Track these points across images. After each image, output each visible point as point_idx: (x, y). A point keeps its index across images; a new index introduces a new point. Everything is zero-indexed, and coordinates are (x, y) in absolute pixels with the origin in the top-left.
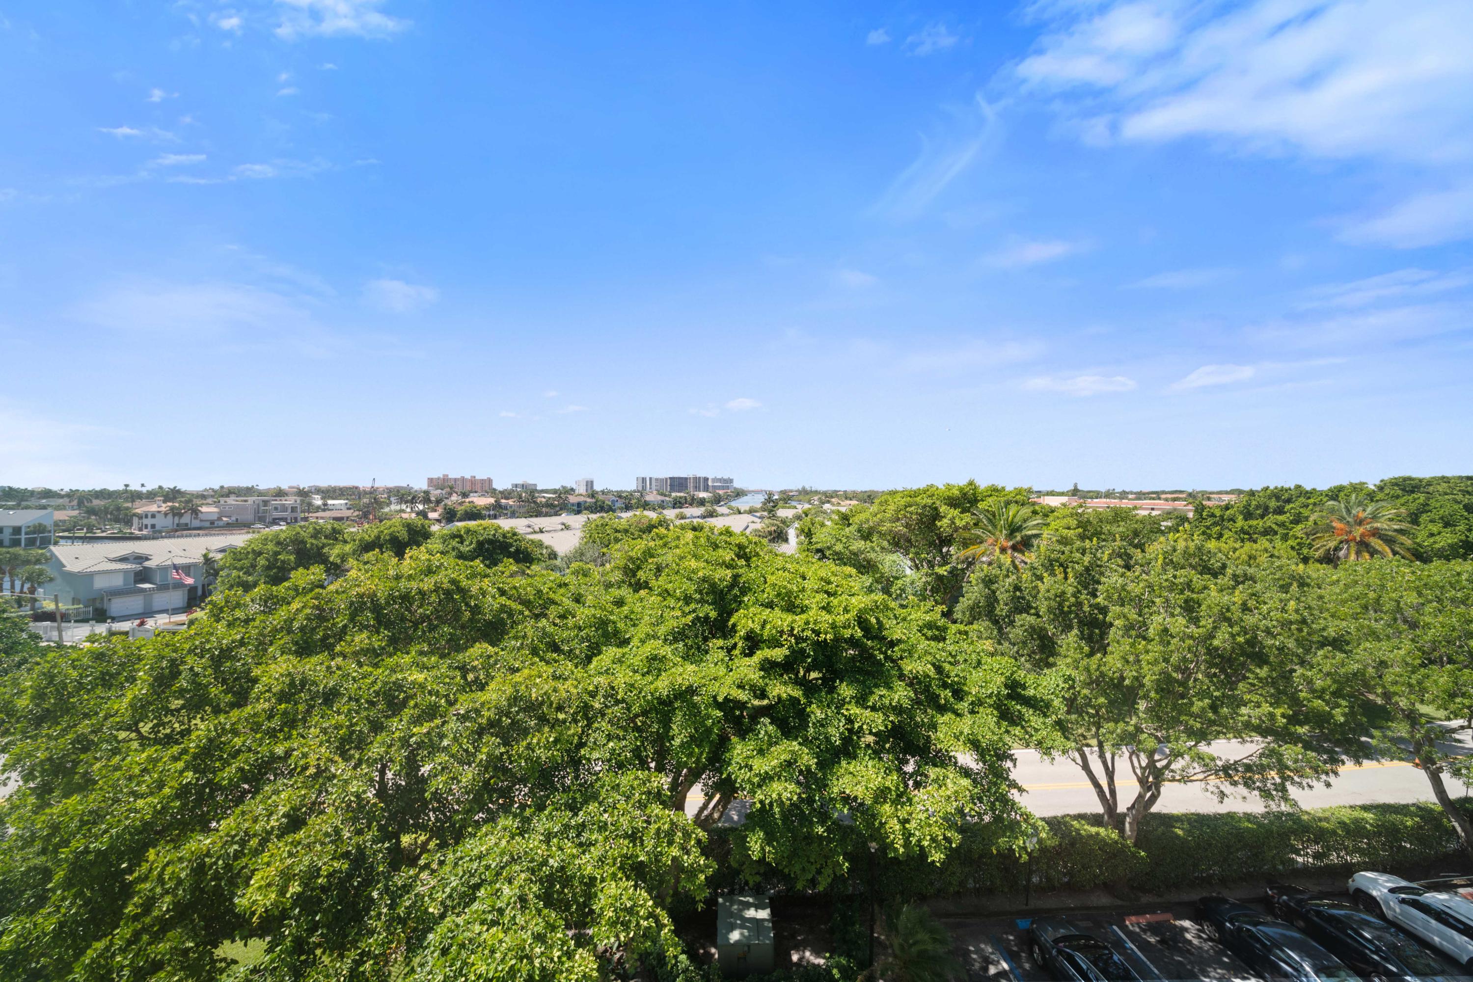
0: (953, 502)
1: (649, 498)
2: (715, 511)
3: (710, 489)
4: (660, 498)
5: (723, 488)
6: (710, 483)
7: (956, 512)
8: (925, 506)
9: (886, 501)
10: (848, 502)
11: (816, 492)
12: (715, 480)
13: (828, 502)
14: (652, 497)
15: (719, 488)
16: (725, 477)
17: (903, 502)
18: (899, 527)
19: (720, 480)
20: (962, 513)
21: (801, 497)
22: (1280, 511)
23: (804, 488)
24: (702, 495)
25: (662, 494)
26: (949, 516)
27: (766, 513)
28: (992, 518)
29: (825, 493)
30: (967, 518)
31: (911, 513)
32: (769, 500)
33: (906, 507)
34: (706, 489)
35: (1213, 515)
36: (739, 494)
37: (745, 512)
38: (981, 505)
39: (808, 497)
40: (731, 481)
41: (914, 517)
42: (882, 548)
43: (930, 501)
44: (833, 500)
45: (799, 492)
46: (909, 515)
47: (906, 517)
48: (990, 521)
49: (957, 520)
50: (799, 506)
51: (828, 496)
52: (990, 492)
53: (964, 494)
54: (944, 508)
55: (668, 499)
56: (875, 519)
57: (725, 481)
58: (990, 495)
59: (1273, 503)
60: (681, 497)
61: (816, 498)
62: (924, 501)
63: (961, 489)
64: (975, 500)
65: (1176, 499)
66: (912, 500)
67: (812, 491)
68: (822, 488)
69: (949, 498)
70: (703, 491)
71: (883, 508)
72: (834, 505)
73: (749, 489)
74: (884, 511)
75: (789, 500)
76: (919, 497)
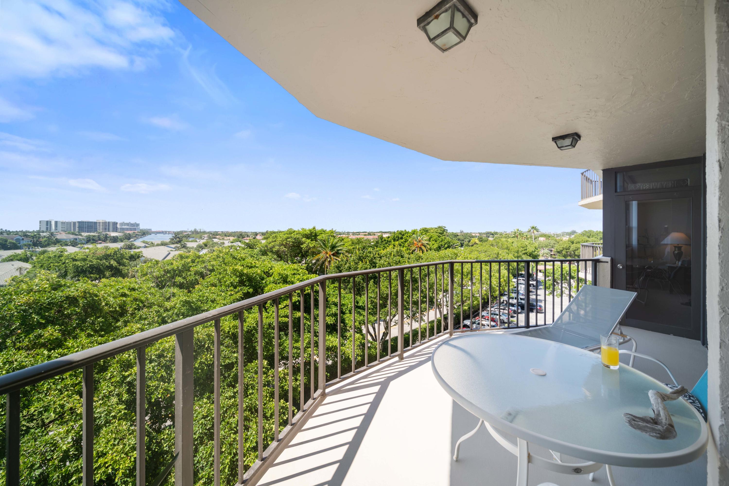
0: (307, 236)
1: (59, 237)
2: (133, 245)
3: (119, 230)
4: (72, 237)
5: (131, 230)
6: (118, 226)
7: (309, 241)
8: (295, 239)
9: (276, 237)
10: (228, 238)
11: (204, 232)
12: (122, 224)
13: (215, 238)
14: (62, 236)
15: (127, 229)
16: (133, 222)
17: (285, 237)
18: (283, 248)
19: (128, 224)
20: (311, 241)
21: (193, 235)
22: (402, 238)
23: (195, 230)
24: (113, 234)
25: (73, 234)
26: (307, 242)
27: (178, 245)
28: (324, 242)
29: (210, 233)
30: (314, 243)
31: (289, 242)
32: (176, 237)
33: (286, 239)
34: (115, 229)
35: (385, 240)
36: (144, 233)
37: (158, 245)
38: (318, 237)
39: (199, 235)
40: (138, 225)
41: (291, 243)
42: (275, 259)
43: (298, 236)
44: (217, 237)
45: (193, 232)
46: (288, 243)
47: (286, 243)
48: (324, 244)
49: (310, 244)
50: (198, 241)
51: (214, 235)
52: (321, 232)
53: (311, 233)
54: (304, 239)
55: (80, 237)
56: (270, 245)
57: (132, 225)
58: (322, 233)
59: (400, 236)
60: (94, 236)
61: (206, 236)
62: (295, 236)
63: (310, 231)
64: (316, 235)
65: (365, 235)
66: (289, 235)
67: (200, 232)
68: (208, 230)
69: (305, 234)
70: (114, 231)
71: (274, 240)
72: (220, 239)
73: (153, 230)
74: (275, 241)
75: (189, 237)
76: (292, 234)
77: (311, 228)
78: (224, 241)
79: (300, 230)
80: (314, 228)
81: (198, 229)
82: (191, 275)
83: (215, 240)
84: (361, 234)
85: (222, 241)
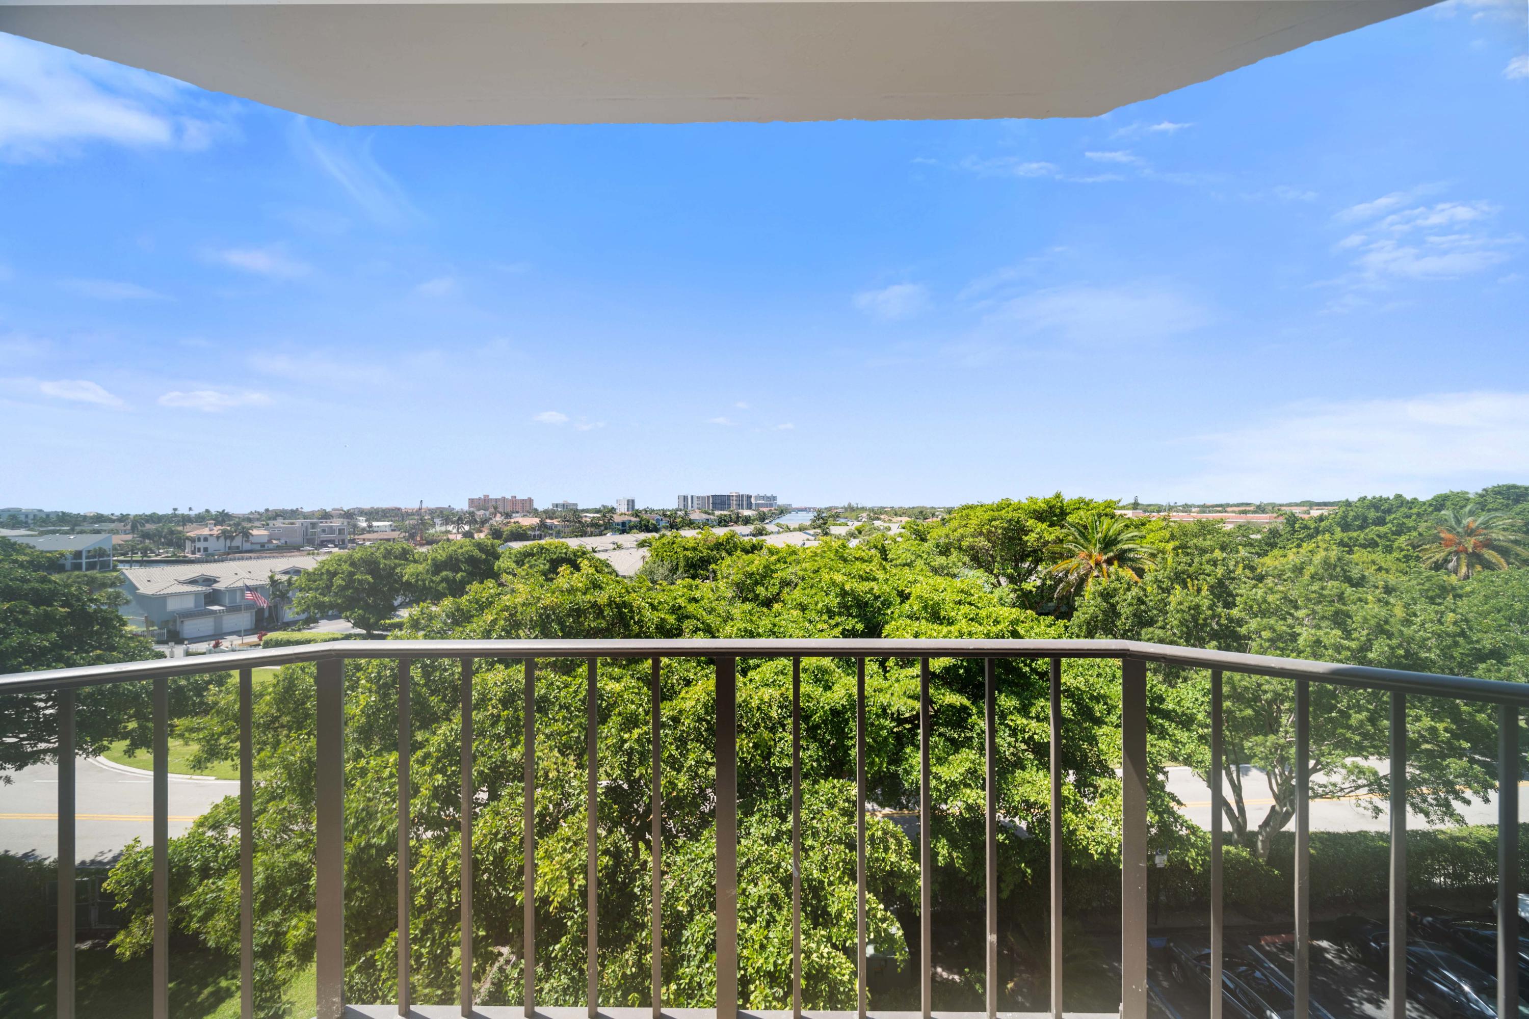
0: (1039, 516)
1: (693, 517)
2: (763, 529)
3: (753, 507)
4: (705, 516)
5: (766, 505)
6: (753, 501)
7: (1044, 526)
8: (1010, 521)
9: (967, 516)
10: (899, 519)
11: (863, 509)
12: (758, 497)
13: (878, 519)
14: (696, 516)
15: (762, 505)
16: (769, 494)
17: (987, 516)
18: (982, 542)
19: (763, 498)
20: (1050, 526)
21: (847, 514)
22: (1379, 523)
23: (850, 504)
24: (746, 513)
25: (706, 513)
26: (1038, 530)
27: (819, 531)
28: (1084, 531)
29: (872, 510)
30: (1057, 532)
31: (996, 528)
32: (818, 517)
33: (990, 521)
34: (749, 506)
35: (1306, 527)
36: (783, 511)
37: (795, 530)
38: (1070, 519)
39: (854, 514)
40: (775, 498)
41: (1000, 531)
42: (964, 564)
43: (1016, 515)
44: (882, 517)
45: (846, 509)
46: (993, 529)
47: (990, 532)
48: (1082, 534)
49: (1045, 534)
50: (850, 523)
51: (876, 513)
52: (1077, 505)
53: (1051, 508)
54: (1031, 522)
55: (712, 517)
56: (955, 533)
57: (769, 498)
58: (1079, 508)
59: (1372, 514)
60: (725, 516)
61: (864, 515)
62: (1010, 515)
63: (1047, 502)
64: (1063, 514)
65: (1245, 512)
66: (996, 514)
67: (857, 508)
68: (869, 505)
69: (1035, 511)
70: (747, 509)
71: (964, 523)
72: (885, 521)
73: (794, 506)
74: (965, 526)
75: (838, 517)
76: (1004, 511)
77: (1049, 495)
78: (891, 525)
79: (1024, 501)
80: (1058, 496)
81: (854, 504)
82: (774, 585)
83: (877, 523)
84: (1229, 509)
85: (886, 525)
